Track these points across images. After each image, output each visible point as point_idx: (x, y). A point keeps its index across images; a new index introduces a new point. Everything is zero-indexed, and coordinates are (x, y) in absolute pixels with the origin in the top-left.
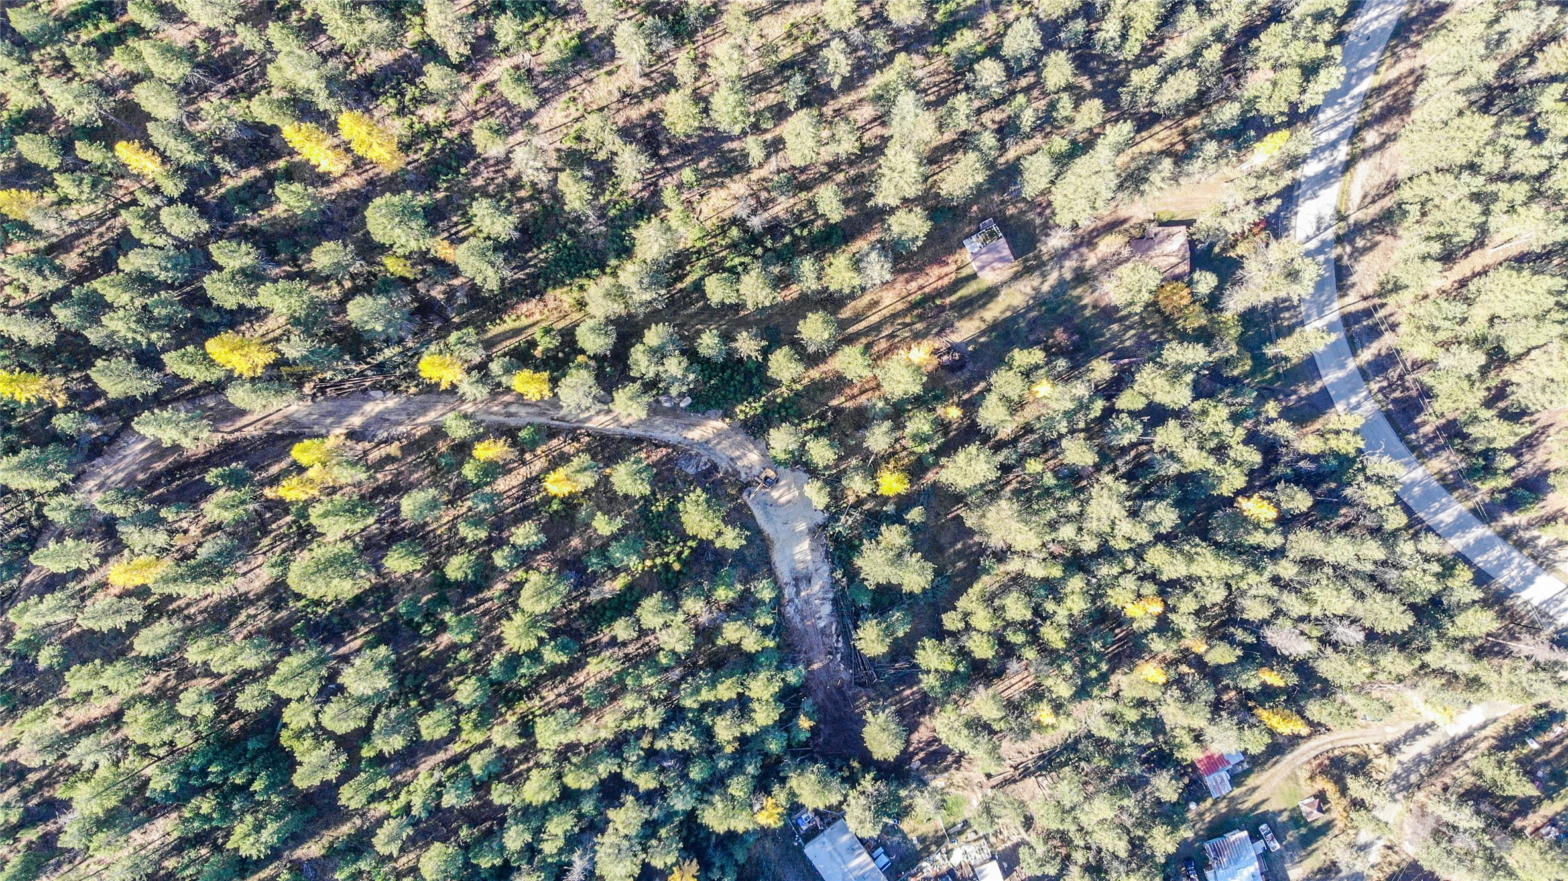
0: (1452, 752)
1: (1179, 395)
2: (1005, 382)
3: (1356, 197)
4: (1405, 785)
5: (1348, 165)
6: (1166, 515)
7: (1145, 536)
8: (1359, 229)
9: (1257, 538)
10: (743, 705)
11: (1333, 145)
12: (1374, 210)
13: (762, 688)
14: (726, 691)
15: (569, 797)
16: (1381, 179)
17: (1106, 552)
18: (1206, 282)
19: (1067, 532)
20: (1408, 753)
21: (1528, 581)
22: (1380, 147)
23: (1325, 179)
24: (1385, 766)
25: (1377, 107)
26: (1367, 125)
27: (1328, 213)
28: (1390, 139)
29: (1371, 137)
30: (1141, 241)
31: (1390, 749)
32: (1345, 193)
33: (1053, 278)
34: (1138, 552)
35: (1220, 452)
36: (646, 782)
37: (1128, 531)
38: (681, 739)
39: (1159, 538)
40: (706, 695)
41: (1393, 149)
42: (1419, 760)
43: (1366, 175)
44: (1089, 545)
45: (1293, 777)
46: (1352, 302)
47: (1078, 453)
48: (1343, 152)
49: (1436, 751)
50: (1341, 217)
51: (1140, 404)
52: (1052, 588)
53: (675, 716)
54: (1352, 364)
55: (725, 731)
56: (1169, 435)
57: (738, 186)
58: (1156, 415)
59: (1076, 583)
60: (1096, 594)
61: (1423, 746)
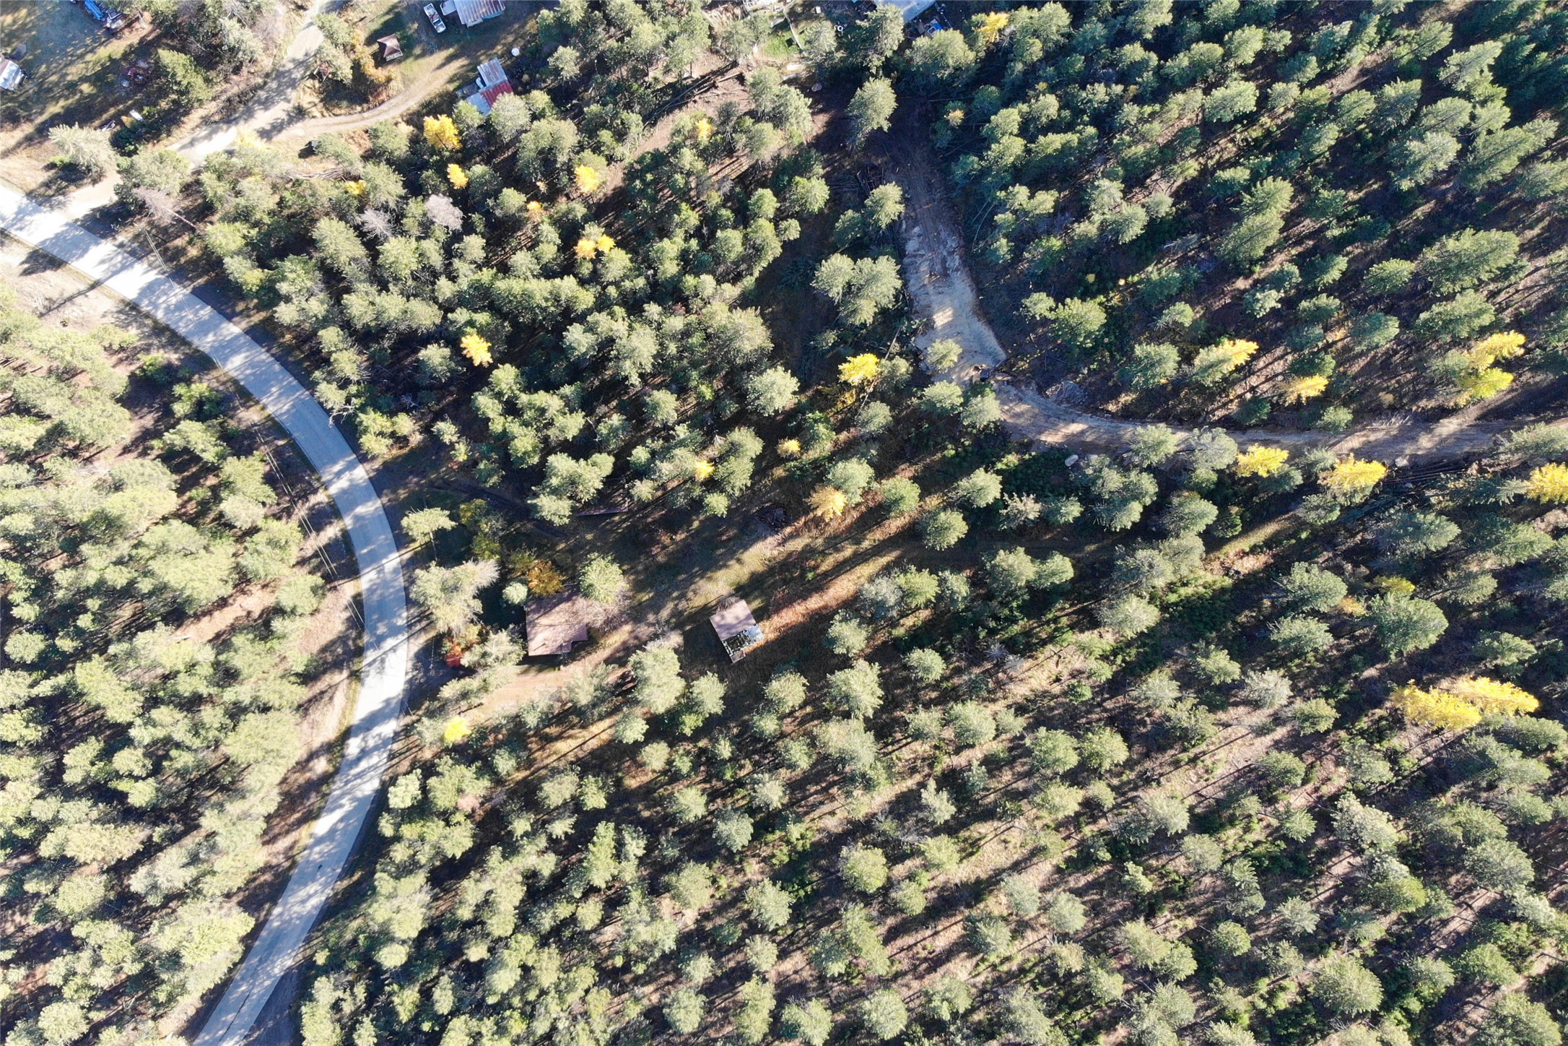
0: (232, 112)
1: (561, 464)
2: (740, 472)
3: (339, 698)
4: (281, 79)
5: (347, 734)
6: (578, 339)
7: (601, 319)
8: (337, 665)
9: (483, 318)
10: (1029, 129)
11: (364, 753)
12: (328, 679)
13: (1010, 147)
14: (1054, 142)
15: (1215, 34)
16: (315, 714)
17: (634, 306)
18: (516, 593)
19: (676, 323)
20: (279, 111)
21: (149, 289)
22: (312, 756)
23: (372, 720)
24: (306, 95)
25: (313, 798)
26: (326, 778)
27: (371, 679)
28: (303, 765)
29: (321, 765)
30: (583, 643)
31: (300, 113)
32: (351, 701)
33: (665, 613)
34: (602, 304)
35: (511, 409)
36: (1134, 52)
37: (614, 324)
38: (1100, 93)
39: (581, 318)
40: (1073, 138)
41: (301, 754)
42: (266, 104)
43: (327, 724)
44: (653, 310)
45: (407, 81)
46: (348, 589)
47: (666, 404)
48: (353, 746)
49: (249, 114)
50: (356, 676)
51: (597, 457)
52: (688, 263)
53: (1105, 119)
54: (348, 522)
55: (1049, 105)
56: (573, 424)
57: (1020, 691)
58: (582, 447)
59: (670, 268)
60: (644, 262)
61: (263, 118)
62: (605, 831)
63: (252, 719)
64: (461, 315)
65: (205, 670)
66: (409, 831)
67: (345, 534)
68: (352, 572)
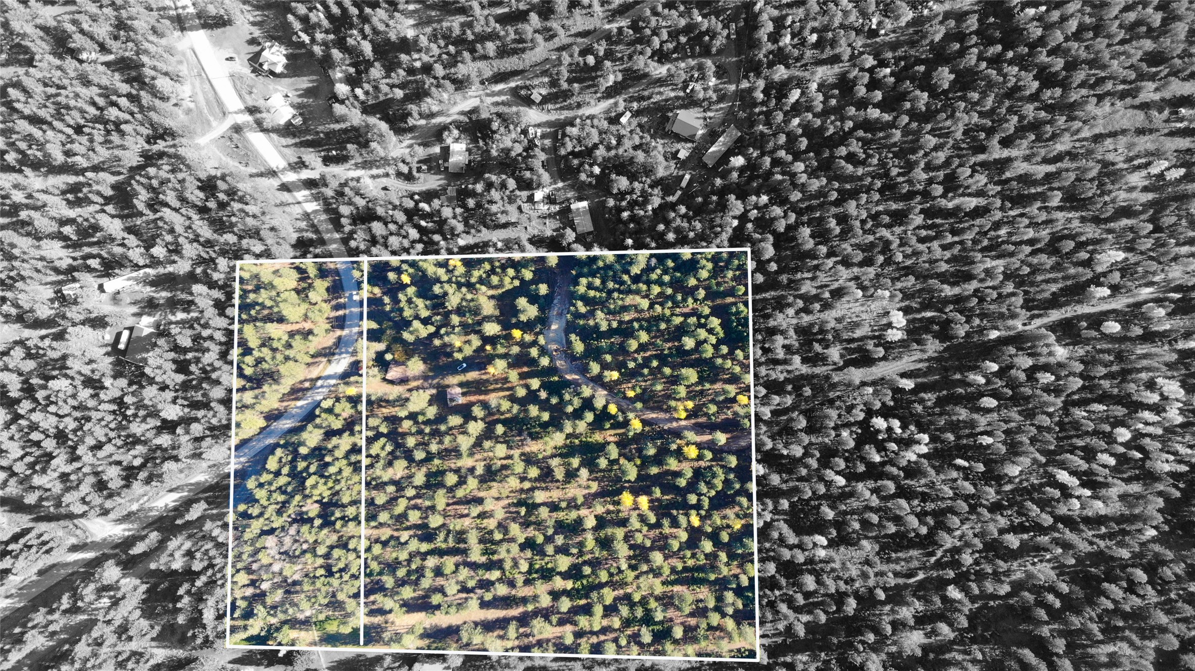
0: (366, 165)
1: (416, 324)
2: (468, 351)
3: (321, 366)
4: (385, 161)
5: (319, 378)
6: (437, 289)
7: (446, 286)
8: (325, 355)
9: (411, 270)
10: (590, 286)
11: (322, 387)
12: (320, 359)
13: (582, 289)
14: (592, 293)
15: (648, 283)
16: (311, 368)
17: (459, 285)
18: (388, 357)
19: (469, 296)
20: (381, 171)
21: (315, 212)
22: (306, 380)
23: (329, 377)
24: (391, 170)
25: (300, 394)
26: (307, 389)
27: (334, 364)
28: (301, 382)
29: (307, 385)
30: (403, 381)
31: (387, 175)
32: (325, 368)
33: (435, 381)
34: (449, 281)
35: (410, 301)
36: (626, 277)
37: (450, 289)
38: (611, 285)
39: (441, 283)
40: (598, 294)
41: (302, 378)
42: (378, 167)
43: (314, 373)
44: (464, 290)
45: (425, 181)
46: (339, 333)
47: (455, 319)
48: (319, 383)
49: (371, 168)
50: (329, 361)
51: (429, 327)
52: (481, 281)
53: (610, 292)
54: (347, 312)
55: (597, 282)
56: (424, 313)
57: (527, 449)
58: (426, 322)
59: (473, 280)
60: (468, 274)
61: (375, 171)
62: (383, 440)
63: (291, 363)
64: (405, 267)
65: (283, 342)
66: (323, 415)
67: (345, 315)
68: (342, 327)
